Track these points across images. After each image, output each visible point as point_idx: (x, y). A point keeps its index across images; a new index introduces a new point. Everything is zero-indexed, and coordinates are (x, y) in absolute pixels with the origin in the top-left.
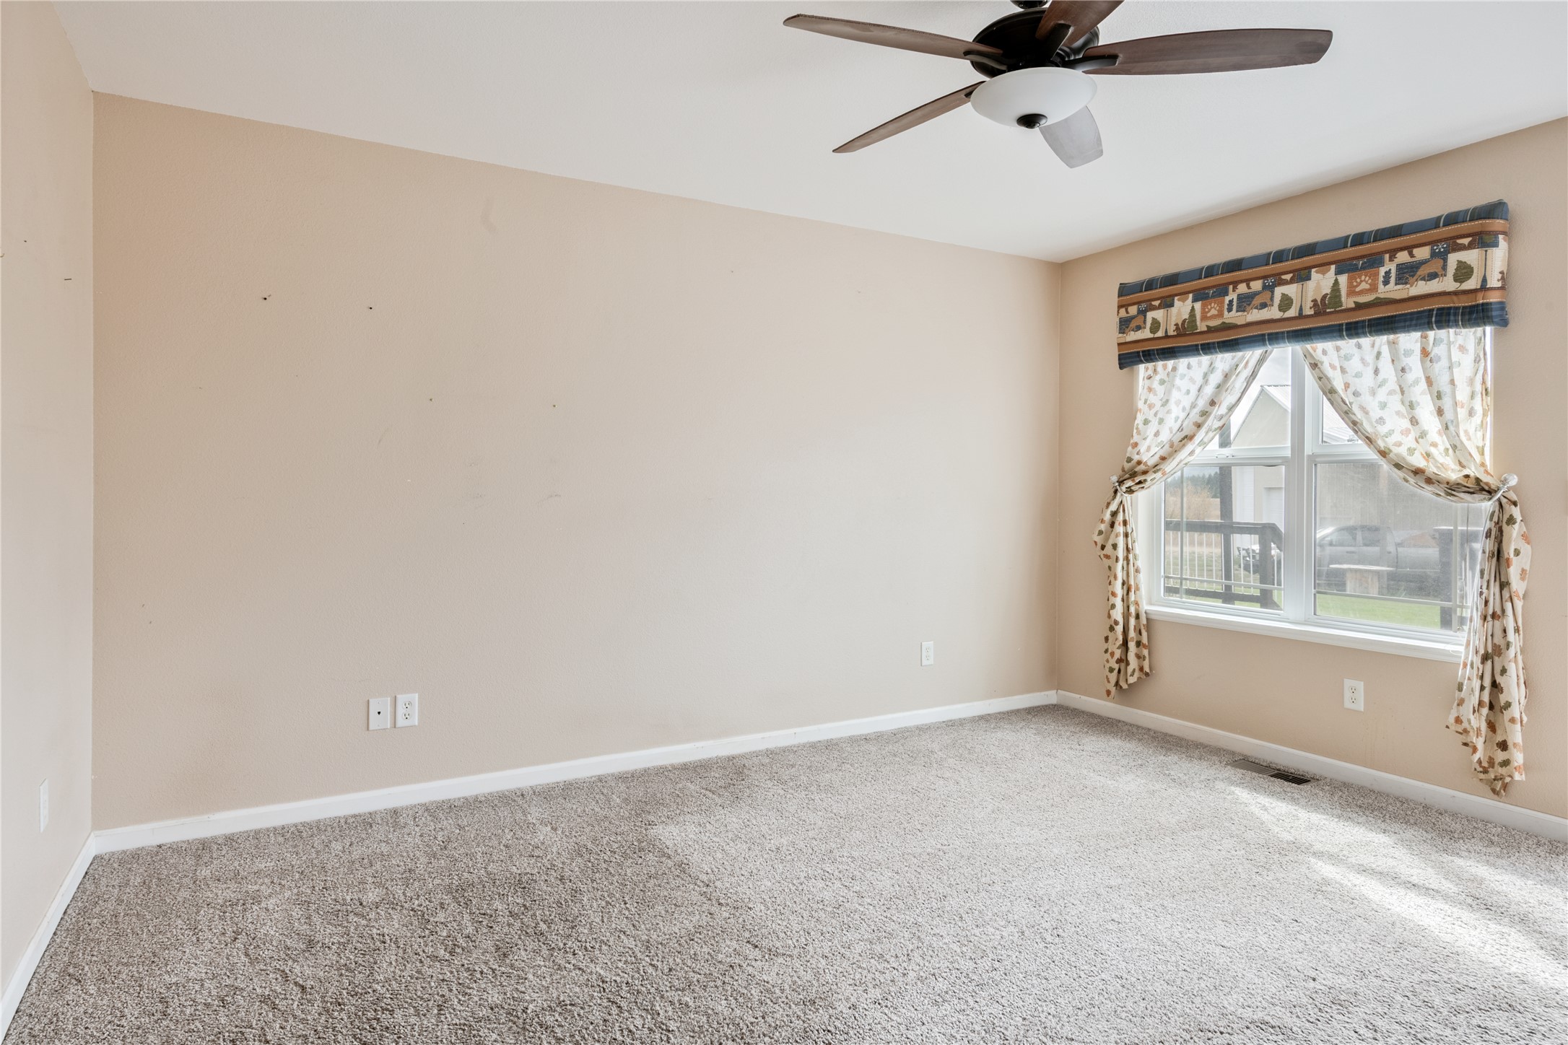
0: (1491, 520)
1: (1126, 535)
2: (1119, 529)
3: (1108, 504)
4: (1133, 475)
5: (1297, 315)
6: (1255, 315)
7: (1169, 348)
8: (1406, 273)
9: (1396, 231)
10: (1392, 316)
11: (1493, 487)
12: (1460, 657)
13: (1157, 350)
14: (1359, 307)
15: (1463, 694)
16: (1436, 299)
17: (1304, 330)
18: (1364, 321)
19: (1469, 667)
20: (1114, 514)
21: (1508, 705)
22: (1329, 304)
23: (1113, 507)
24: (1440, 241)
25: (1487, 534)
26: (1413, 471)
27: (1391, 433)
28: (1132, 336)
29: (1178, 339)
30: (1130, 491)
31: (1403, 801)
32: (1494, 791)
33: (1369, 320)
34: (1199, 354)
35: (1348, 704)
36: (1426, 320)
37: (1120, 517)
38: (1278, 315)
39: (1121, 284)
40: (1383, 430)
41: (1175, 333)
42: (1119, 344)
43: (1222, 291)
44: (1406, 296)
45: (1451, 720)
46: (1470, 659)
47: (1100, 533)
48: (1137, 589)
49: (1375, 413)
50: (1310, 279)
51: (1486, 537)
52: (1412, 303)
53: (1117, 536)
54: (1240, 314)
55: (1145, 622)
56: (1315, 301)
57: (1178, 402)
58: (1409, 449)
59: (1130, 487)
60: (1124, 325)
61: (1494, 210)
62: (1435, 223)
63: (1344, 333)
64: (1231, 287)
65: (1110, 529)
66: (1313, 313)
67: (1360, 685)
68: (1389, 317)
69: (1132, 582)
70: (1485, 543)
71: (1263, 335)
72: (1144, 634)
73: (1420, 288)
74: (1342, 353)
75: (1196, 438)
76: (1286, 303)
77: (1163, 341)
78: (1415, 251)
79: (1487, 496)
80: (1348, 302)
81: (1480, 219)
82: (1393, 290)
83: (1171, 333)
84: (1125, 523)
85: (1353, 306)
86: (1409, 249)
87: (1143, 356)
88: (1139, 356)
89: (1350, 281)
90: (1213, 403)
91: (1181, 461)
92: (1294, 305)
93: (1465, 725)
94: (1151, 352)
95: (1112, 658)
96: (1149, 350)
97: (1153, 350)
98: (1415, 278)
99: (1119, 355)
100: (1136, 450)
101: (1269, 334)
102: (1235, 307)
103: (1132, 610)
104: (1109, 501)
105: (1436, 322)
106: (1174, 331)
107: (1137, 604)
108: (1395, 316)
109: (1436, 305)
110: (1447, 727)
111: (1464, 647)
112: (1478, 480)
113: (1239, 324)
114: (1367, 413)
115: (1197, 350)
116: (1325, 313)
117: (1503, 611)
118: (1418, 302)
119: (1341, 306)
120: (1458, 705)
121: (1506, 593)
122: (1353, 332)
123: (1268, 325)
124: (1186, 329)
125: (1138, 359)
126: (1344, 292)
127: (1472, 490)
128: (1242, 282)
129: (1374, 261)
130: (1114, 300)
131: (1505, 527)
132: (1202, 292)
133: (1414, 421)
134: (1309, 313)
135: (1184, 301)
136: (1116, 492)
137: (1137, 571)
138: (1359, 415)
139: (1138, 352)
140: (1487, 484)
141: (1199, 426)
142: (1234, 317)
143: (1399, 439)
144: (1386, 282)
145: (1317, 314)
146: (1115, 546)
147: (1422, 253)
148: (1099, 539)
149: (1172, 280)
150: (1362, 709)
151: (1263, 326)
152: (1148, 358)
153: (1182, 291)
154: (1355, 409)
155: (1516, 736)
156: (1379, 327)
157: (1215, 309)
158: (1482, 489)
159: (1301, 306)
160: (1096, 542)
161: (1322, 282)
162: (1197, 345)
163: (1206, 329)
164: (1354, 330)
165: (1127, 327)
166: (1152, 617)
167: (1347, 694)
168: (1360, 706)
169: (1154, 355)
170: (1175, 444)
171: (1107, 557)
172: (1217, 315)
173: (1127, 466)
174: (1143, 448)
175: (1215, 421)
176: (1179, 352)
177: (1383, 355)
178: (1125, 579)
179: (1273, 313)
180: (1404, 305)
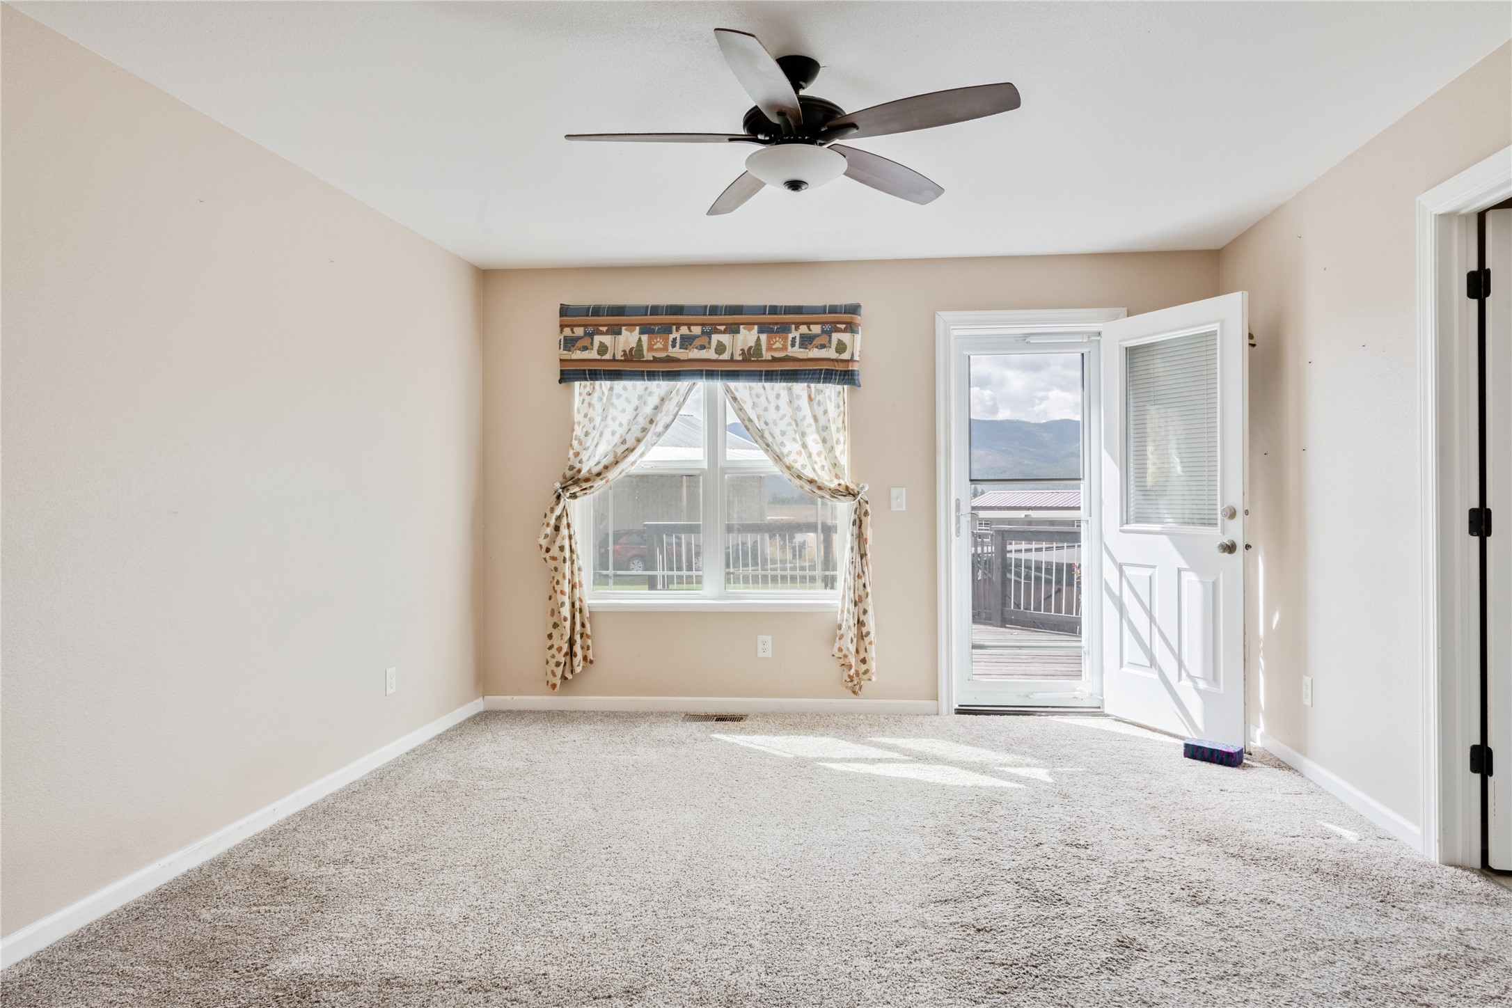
0: (855, 513)
1: (570, 537)
2: (564, 531)
3: (552, 510)
4: (576, 482)
5: (729, 359)
6: (695, 354)
7: (616, 370)
8: (806, 341)
9: (798, 310)
10: (797, 370)
11: (856, 492)
12: (838, 607)
13: (604, 370)
14: (774, 360)
15: (842, 632)
16: (825, 362)
17: (734, 371)
18: (777, 371)
19: (846, 612)
20: (559, 518)
21: (868, 633)
22: (754, 354)
23: (558, 511)
24: (827, 323)
25: (853, 522)
26: (808, 481)
27: (790, 453)
28: (578, 355)
29: (626, 364)
30: (574, 496)
31: (802, 714)
32: (854, 692)
33: (781, 371)
34: (644, 380)
35: (760, 654)
36: (818, 376)
37: (564, 521)
38: (714, 356)
39: (561, 304)
40: (785, 450)
41: (623, 358)
42: (561, 360)
43: (666, 329)
44: (806, 357)
45: (836, 650)
46: (846, 607)
47: (546, 536)
48: (581, 586)
49: (779, 438)
50: (739, 333)
51: (853, 525)
52: (809, 363)
53: (563, 539)
54: (682, 350)
55: (588, 615)
56: (743, 350)
57: (614, 419)
58: (802, 465)
59: (574, 493)
60: (569, 343)
61: (854, 309)
62: (823, 310)
63: (763, 378)
64: (674, 327)
65: (555, 533)
66: (741, 359)
67: (769, 638)
68: (794, 370)
69: (577, 580)
70: (853, 529)
71: (702, 371)
72: (588, 625)
73: (815, 353)
74: (754, 392)
75: (636, 451)
76: (721, 348)
77: (610, 363)
78: (812, 327)
79: (853, 498)
80: (767, 355)
81: (850, 313)
82: (797, 352)
83: (619, 357)
84: (569, 526)
85: (770, 358)
86: (808, 324)
87: (589, 374)
88: (585, 374)
89: (769, 339)
90: (651, 422)
91: (623, 470)
92: (727, 350)
93: (845, 652)
94: (598, 372)
95: (559, 653)
96: (595, 370)
97: (600, 370)
98: (812, 345)
99: (561, 371)
100: (579, 459)
101: (706, 371)
102: (678, 345)
103: (577, 605)
104: (552, 506)
105: (824, 378)
106: (622, 356)
107: (581, 600)
108: (799, 370)
109: (825, 366)
110: (833, 655)
111: (840, 601)
112: (847, 488)
113: (681, 359)
114: (774, 438)
115: (643, 375)
116: (750, 361)
117: (864, 572)
118: (813, 363)
119: (762, 357)
120: (839, 639)
121: (864, 560)
122: (769, 377)
123: (707, 363)
124: (633, 356)
125: (583, 376)
126: (764, 347)
127: (844, 494)
128: (684, 324)
129: (784, 328)
130: (556, 319)
131: (863, 518)
132: (648, 326)
133: (804, 446)
134: (738, 359)
135: (631, 331)
136: (559, 497)
137: (579, 569)
138: (770, 439)
139: (584, 370)
140: (853, 490)
141: (639, 441)
142: (676, 352)
143: (795, 458)
144: (793, 345)
145: (744, 360)
146: (562, 548)
147: (816, 329)
148: (544, 542)
149: (619, 311)
150: (770, 656)
151: (702, 363)
152: (594, 376)
153: (629, 323)
154: (767, 435)
155: (873, 653)
156: (787, 377)
157: (661, 343)
158: (850, 493)
159: (732, 353)
160: (541, 546)
161: (748, 337)
162: (643, 372)
163: (652, 359)
164: (770, 376)
165: (573, 346)
166: (593, 610)
167: (760, 646)
168: (769, 654)
169: (600, 374)
170: (618, 455)
171: (554, 558)
172: (662, 349)
173: (569, 474)
174: (584, 456)
175: (654, 437)
176: (625, 375)
177: (782, 396)
178: (570, 578)
179: (710, 354)
180: (805, 363)
